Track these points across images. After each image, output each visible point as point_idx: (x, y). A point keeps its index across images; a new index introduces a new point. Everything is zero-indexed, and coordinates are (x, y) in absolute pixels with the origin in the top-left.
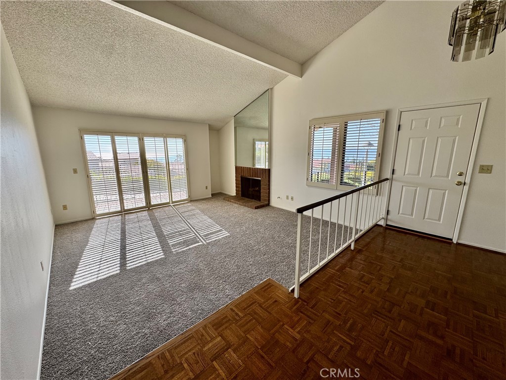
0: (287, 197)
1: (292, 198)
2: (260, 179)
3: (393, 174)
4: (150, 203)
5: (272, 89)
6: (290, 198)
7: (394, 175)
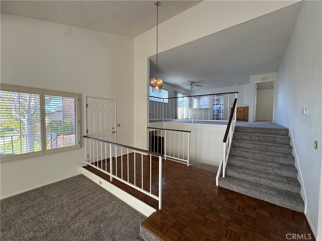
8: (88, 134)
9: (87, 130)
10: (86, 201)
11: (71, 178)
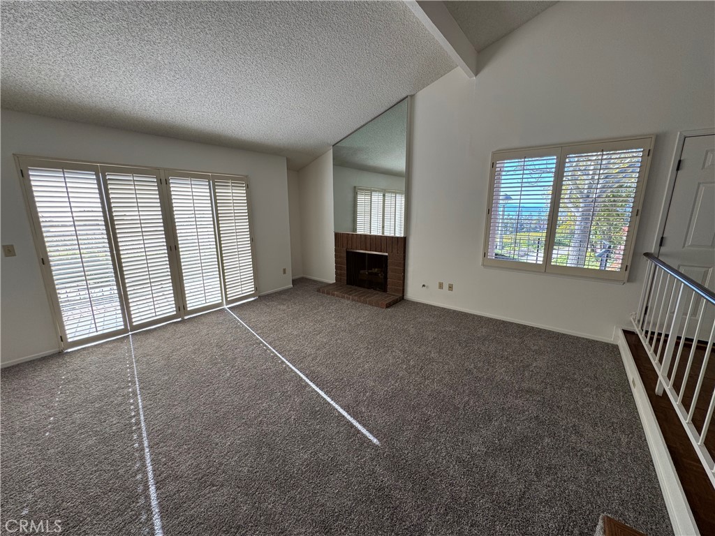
0: (441, 286)
1: (451, 287)
2: (387, 254)
3: (661, 245)
4: (185, 307)
5: (412, 96)
6: (446, 287)
7: (662, 248)
8: (663, 249)
9: (662, 238)
10: (569, 388)
11: (587, 339)
